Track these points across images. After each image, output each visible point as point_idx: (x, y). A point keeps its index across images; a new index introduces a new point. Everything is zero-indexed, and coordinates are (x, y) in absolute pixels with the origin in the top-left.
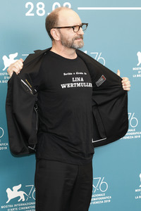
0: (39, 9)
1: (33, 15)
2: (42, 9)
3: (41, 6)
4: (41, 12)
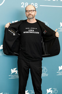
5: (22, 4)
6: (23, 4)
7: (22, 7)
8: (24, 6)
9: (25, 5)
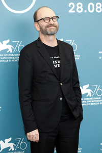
0: (78, 7)
1: (74, 12)
2: (81, 7)
3: (80, 5)
4: (80, 10)
5: (70, 6)
6: (72, 6)
7: (71, 11)
8: (75, 9)
9: (76, 7)
